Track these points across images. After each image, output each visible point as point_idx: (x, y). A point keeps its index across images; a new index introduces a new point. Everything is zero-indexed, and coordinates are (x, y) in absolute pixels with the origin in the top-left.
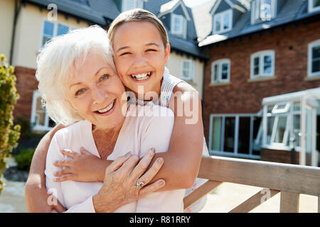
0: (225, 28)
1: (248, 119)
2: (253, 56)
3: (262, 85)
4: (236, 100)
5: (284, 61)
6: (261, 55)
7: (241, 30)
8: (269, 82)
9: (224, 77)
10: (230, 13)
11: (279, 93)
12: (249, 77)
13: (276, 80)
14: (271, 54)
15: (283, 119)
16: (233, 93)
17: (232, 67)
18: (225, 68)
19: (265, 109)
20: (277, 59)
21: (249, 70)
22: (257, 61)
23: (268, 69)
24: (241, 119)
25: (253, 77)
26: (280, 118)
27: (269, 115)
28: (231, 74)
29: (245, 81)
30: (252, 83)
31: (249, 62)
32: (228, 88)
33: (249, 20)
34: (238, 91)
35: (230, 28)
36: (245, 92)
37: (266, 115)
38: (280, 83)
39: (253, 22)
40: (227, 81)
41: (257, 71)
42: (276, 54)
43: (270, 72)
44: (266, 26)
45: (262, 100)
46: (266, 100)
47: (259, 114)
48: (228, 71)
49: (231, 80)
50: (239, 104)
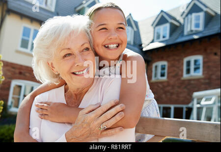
0: (164, 37)
1: (182, 109)
2: (186, 60)
3: (192, 82)
4: (172, 94)
5: (210, 64)
6: (192, 58)
7: (177, 39)
8: (198, 80)
9: (163, 75)
10: (168, 26)
11: (206, 89)
12: (182, 75)
13: (204, 79)
14: (200, 58)
15: (210, 109)
16: (169, 88)
17: (169, 68)
18: (163, 68)
19: (195, 101)
20: (204, 63)
21: (182, 70)
22: (189, 63)
23: (197, 71)
24: (175, 109)
25: (185, 76)
26: (207, 109)
27: (198, 106)
28: (168, 73)
29: (179, 79)
31: (183, 64)
32: (165, 84)
33: (183, 32)
34: (173, 86)
35: (167, 37)
36: (179, 87)
37: (196, 106)
38: (207, 81)
39: (185, 33)
40: (165, 78)
41: (188, 71)
42: (204, 59)
43: (199, 72)
44: (196, 37)
45: (192, 94)
46: (196, 94)
47: (190, 105)
48: (166, 71)
49: (168, 77)
50: (174, 97)
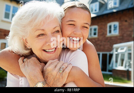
0: (95, 10)
1: (106, 55)
2: (109, 25)
3: (113, 38)
4: (101, 46)
5: (123, 27)
6: (112, 24)
7: (103, 12)
8: (116, 37)
9: (95, 34)
10: (97, 4)
11: (121, 42)
12: (106, 34)
13: (120, 36)
14: (117, 23)
15: (123, 55)
16: (99, 42)
17: (99, 29)
18: (95, 30)
19: (114, 50)
20: (120, 26)
21: (106, 31)
22: (110, 27)
23: (115, 31)
24: (103, 55)
25: (108, 35)
27: (116, 53)
28: (98, 33)
29: (105, 37)
30: (108, 38)
31: (107, 27)
32: (97, 40)
33: (107, 7)
34: (101, 41)
35: (98, 11)
36: (105, 41)
38: (121, 37)
40: (96, 36)
41: (110, 32)
42: (119, 24)
44: (115, 11)
45: (113, 46)
46: (115, 46)
47: (111, 53)
48: (97, 31)
49: (98, 35)
50: (102, 47)
